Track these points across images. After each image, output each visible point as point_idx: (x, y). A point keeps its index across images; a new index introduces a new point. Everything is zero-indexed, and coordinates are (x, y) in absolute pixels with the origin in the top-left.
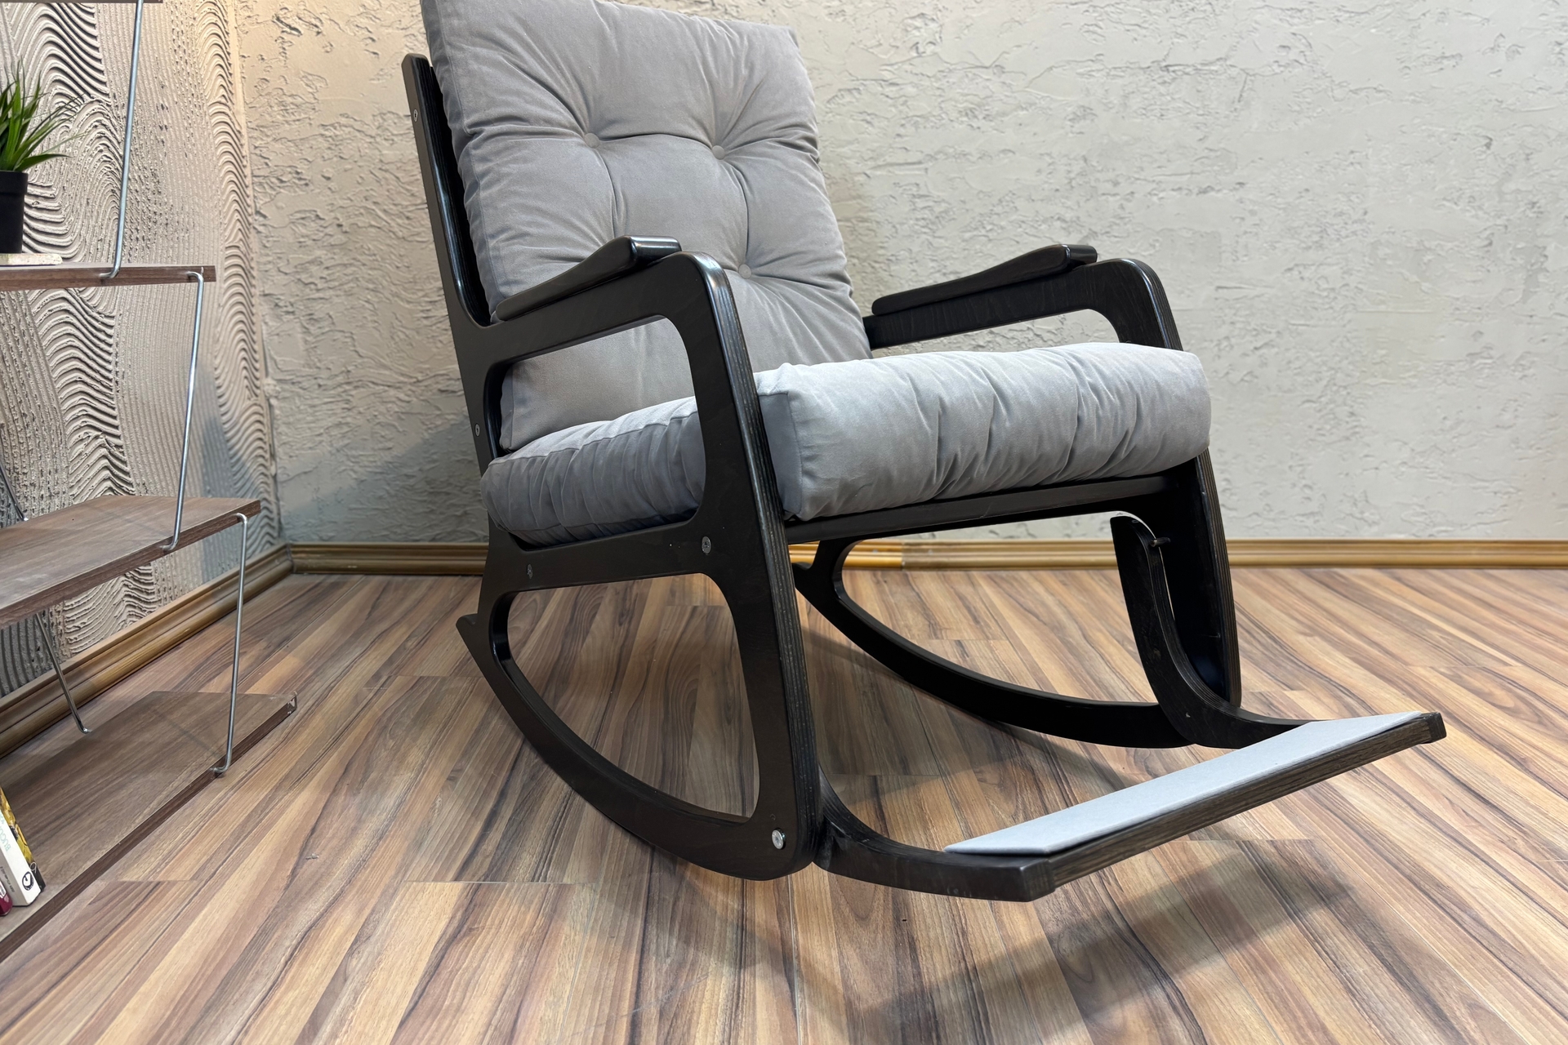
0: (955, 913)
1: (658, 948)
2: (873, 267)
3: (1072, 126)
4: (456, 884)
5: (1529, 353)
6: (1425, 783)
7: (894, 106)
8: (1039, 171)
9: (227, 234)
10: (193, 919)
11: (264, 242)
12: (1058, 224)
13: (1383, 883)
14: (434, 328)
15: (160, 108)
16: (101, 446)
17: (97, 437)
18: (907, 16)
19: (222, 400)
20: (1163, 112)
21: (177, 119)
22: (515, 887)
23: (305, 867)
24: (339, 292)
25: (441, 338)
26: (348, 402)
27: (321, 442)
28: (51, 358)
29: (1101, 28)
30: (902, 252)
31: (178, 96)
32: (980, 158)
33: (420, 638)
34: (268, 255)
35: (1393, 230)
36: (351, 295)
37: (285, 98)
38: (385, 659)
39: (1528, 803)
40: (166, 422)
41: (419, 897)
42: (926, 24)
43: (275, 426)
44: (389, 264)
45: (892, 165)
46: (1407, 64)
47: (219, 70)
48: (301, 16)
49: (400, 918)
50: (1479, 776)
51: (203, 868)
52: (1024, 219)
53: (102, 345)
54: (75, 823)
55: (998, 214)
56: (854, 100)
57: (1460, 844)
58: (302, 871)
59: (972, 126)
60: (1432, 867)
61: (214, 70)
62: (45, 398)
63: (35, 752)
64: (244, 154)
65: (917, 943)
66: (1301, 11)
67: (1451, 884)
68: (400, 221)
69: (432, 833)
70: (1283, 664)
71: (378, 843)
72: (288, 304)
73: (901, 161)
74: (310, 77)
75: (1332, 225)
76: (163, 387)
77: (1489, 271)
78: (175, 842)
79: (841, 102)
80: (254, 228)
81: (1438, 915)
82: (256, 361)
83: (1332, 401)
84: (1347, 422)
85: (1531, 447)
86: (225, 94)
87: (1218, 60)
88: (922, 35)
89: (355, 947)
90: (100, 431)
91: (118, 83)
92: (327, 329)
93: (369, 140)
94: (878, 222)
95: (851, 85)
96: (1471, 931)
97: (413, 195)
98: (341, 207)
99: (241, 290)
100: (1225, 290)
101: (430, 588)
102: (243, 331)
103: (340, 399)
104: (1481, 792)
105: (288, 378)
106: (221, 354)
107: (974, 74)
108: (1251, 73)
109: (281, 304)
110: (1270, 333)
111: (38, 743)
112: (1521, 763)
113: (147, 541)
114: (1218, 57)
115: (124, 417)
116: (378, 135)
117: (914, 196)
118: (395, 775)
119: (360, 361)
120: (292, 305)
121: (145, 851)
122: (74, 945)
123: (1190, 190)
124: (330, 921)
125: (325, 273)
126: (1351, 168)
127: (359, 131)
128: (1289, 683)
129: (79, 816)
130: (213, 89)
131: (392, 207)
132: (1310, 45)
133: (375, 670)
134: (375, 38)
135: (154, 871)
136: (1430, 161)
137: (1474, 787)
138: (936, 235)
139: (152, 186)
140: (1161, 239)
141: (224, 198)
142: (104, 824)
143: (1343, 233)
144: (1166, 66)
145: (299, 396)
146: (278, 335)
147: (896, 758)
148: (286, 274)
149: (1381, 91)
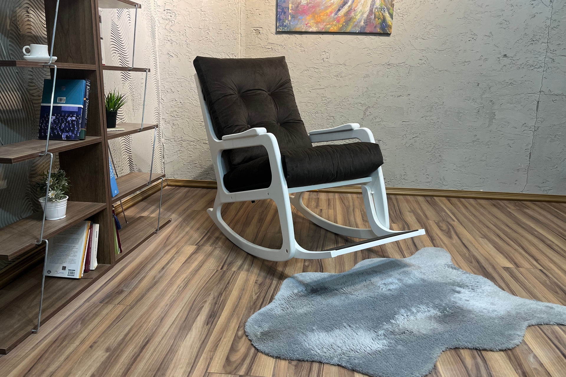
3: (364, 79)
4: (195, 246)
5: (490, 141)
7: (317, 74)
8: (355, 91)
9: (155, 105)
10: (148, 247)
11: (163, 106)
12: (360, 104)
16: (128, 156)
18: (321, 51)
20: (388, 76)
22: (206, 247)
24: (180, 118)
26: (182, 145)
27: (175, 154)
29: (371, 54)
32: (339, 87)
33: (195, 202)
34: (164, 109)
35: (451, 107)
36: (183, 119)
37: (169, 72)
41: (189, 247)
42: (326, 54)
43: (164, 150)
44: (192, 112)
45: (316, 89)
46: (455, 64)
47: (155, 67)
48: (174, 53)
49: (185, 249)
56: (307, 72)
59: (337, 79)
64: (159, 85)
66: (425, 50)
68: (195, 102)
71: (181, 239)
73: (319, 88)
74: (175, 67)
75: (434, 106)
77: (478, 119)
79: (304, 73)
80: (161, 103)
82: (161, 135)
83: (434, 152)
84: (439, 158)
85: (491, 166)
86: (156, 72)
88: (324, 56)
89: (176, 254)
90: (128, 153)
92: (177, 127)
93: (188, 82)
94: (313, 103)
95: (306, 69)
98: (181, 98)
99: (157, 118)
100: (405, 122)
101: (200, 191)
105: (168, 139)
106: (153, 133)
107: (338, 66)
108: (412, 66)
110: (417, 134)
112: (433, 240)
114: (403, 62)
115: (132, 149)
116: (190, 81)
117: (322, 97)
119: (185, 135)
120: (169, 121)
123: (395, 96)
124: (172, 250)
125: (177, 113)
126: (439, 91)
127: (186, 80)
128: (395, 222)
130: (153, 72)
131: (193, 98)
132: (427, 59)
133: (184, 208)
134: (190, 58)
136: (461, 89)
140: (387, 109)
143: (437, 108)
144: (389, 64)
145: (170, 143)
148: (168, 114)
149: (447, 71)
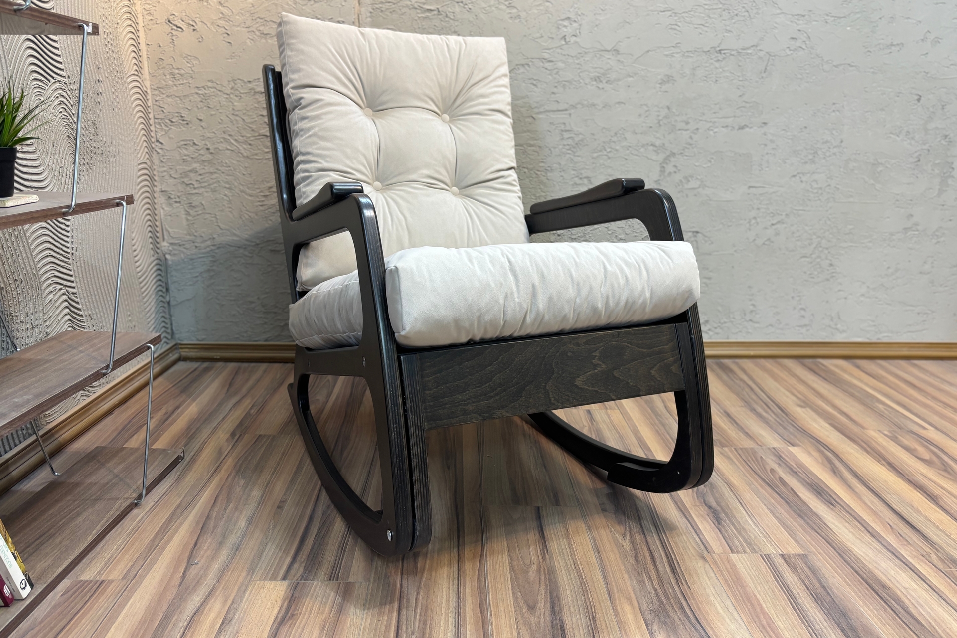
0: (588, 604)
1: (407, 628)
2: (537, 174)
3: (661, 88)
4: (283, 582)
5: (941, 228)
6: (875, 513)
7: (550, 74)
8: (640, 115)
9: (139, 155)
10: (125, 606)
11: (162, 159)
12: (651, 148)
13: (850, 585)
14: (266, 212)
15: (97, 82)
16: (63, 294)
17: (61, 289)
18: (559, 19)
19: (136, 259)
20: (718, 79)
21: (108, 87)
22: (320, 584)
23: (191, 570)
24: (208, 190)
25: (271, 218)
26: (213, 257)
27: (198, 281)
28: (32, 243)
29: (679, 27)
30: (555, 165)
31: (108, 73)
32: (604, 107)
33: (259, 407)
34: (164, 167)
35: (858, 152)
36: (215, 191)
37: (174, 70)
38: (238, 422)
39: (937, 528)
40: (103, 275)
41: (262, 590)
42: (571, 24)
43: (169, 271)
44: (239, 172)
45: (549, 111)
46: (869, 49)
47: (133, 54)
48: (184, 19)
49: (250, 606)
50: (908, 508)
51: (129, 571)
52: (631, 145)
53: (64, 232)
54: (51, 540)
55: (614, 142)
56: (526, 71)
57: (897, 557)
58: (189, 573)
59: (598, 87)
60: (880, 573)
61: (130, 54)
62: (29, 268)
63: (25, 488)
64: (149, 105)
65: (565, 625)
66: (804, 16)
67: (891, 586)
68: (245, 146)
69: (268, 547)
70: (788, 428)
71: (235, 553)
72: (176, 197)
73: (555, 109)
74: (189, 58)
75: (821, 149)
76: (101, 254)
77: (917, 177)
78: (111, 553)
79: (517, 72)
80: (156, 150)
81: (884, 607)
82: (157, 232)
83: (819, 257)
84: (828, 270)
85: (941, 285)
86: (137, 69)
87: (752, 46)
88: (568, 31)
89: (222, 627)
90: (63, 285)
91: (71, 69)
92: (200, 212)
93: (226, 96)
94: (540, 147)
95: (524, 62)
96: (904, 619)
97: (253, 130)
98: (209, 137)
99: (146, 189)
100: (754, 189)
101: (265, 371)
102: (149, 215)
103: (209, 255)
104: (910, 520)
105: (177, 242)
106: (136, 230)
107: (600, 55)
108: (772, 54)
109: (172, 197)
110: (781, 215)
111: (28, 481)
112: (933, 499)
113: (93, 368)
114: (752, 44)
115: (77, 275)
116: (232, 93)
117: (562, 130)
118: (245, 505)
119: (221, 232)
120: (179, 197)
121: (93, 559)
122: (52, 625)
123: (733, 127)
124: (207, 609)
125: (199, 178)
126: (833, 114)
127: (220, 91)
128: (792, 441)
129: (54, 535)
130: (129, 67)
131: (240, 137)
132: (809, 38)
133: (232, 430)
134: (229, 33)
135: (99, 573)
136: (882, 110)
137: (906, 517)
138: (576, 154)
139: (92, 130)
140: (714, 157)
141: (137, 133)
142: (69, 541)
143: (828, 154)
144: (720, 50)
145: (184, 253)
146: (170, 215)
147: (551, 494)
148: (175, 178)
149: (852, 66)
